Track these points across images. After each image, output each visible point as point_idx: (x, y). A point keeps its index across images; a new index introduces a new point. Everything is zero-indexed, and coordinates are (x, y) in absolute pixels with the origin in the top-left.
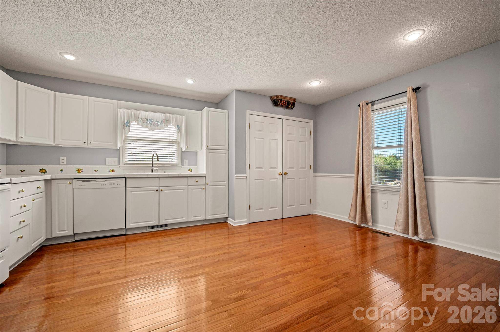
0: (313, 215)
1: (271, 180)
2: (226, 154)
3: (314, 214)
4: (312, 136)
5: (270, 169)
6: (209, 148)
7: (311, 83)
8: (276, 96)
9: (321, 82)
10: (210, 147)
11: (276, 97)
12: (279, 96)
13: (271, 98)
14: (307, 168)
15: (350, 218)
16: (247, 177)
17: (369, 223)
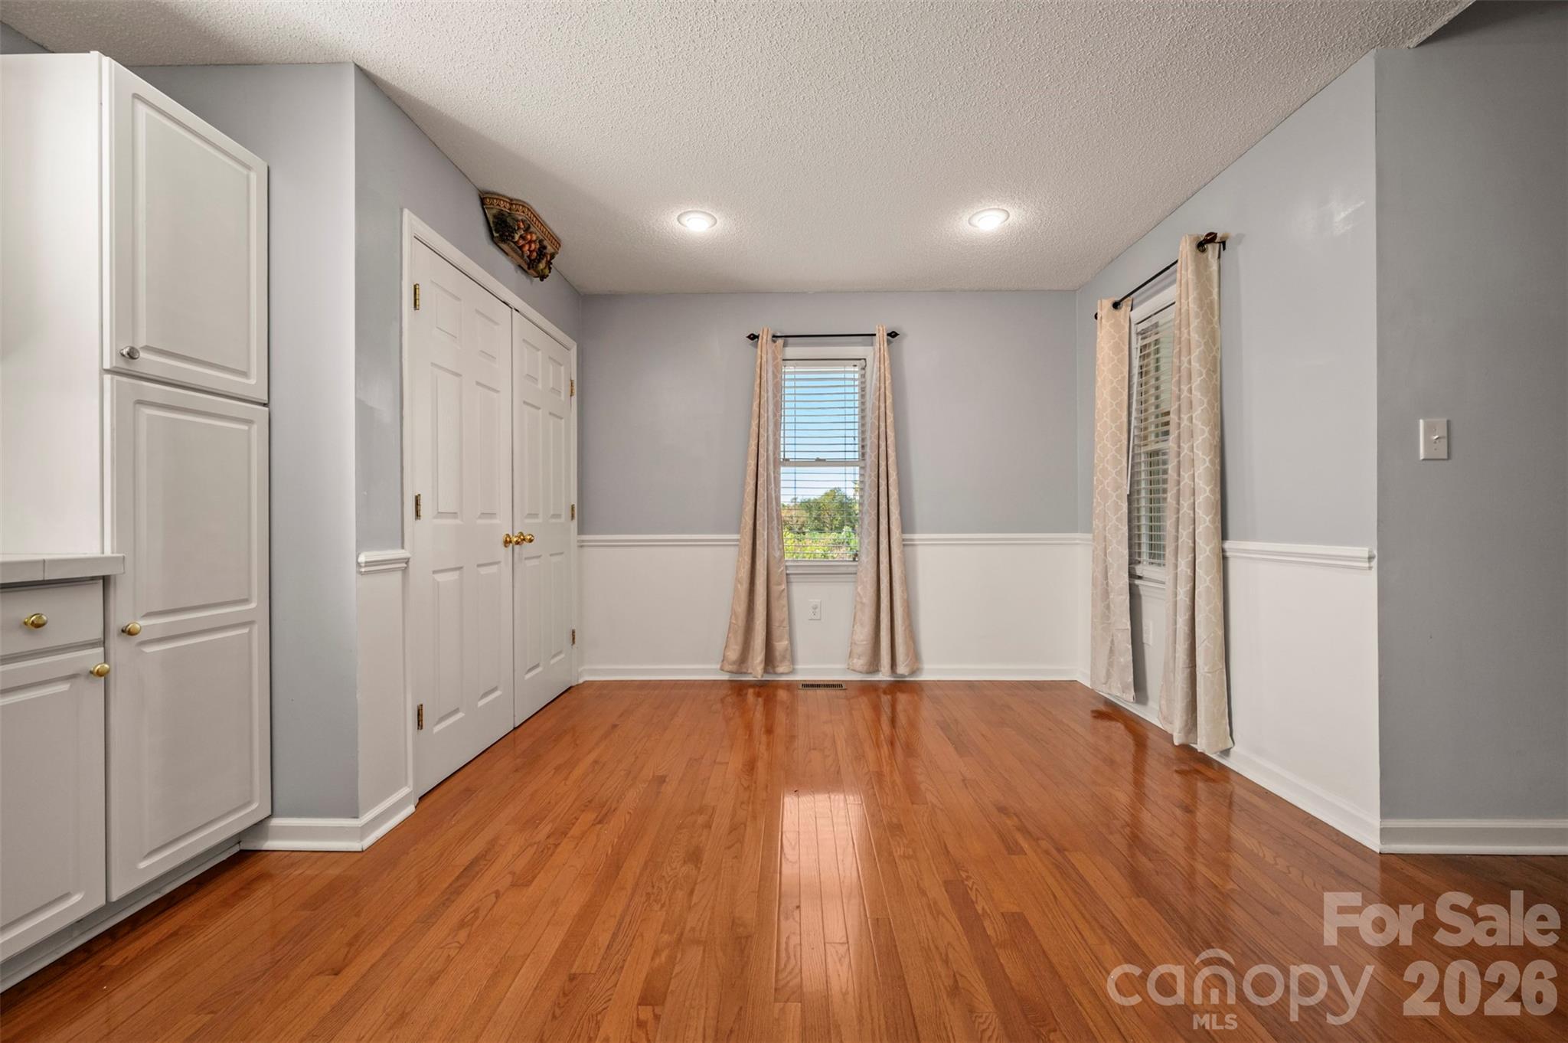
0: (577, 685)
1: (483, 571)
2: (255, 427)
3: (581, 681)
4: (575, 398)
5: (480, 521)
6: (138, 367)
7: (684, 220)
8: (511, 200)
9: (718, 223)
10: (148, 362)
11: (511, 204)
12: (524, 205)
13: (485, 199)
14: (565, 513)
15: (728, 667)
16: (410, 563)
17: (778, 666)
